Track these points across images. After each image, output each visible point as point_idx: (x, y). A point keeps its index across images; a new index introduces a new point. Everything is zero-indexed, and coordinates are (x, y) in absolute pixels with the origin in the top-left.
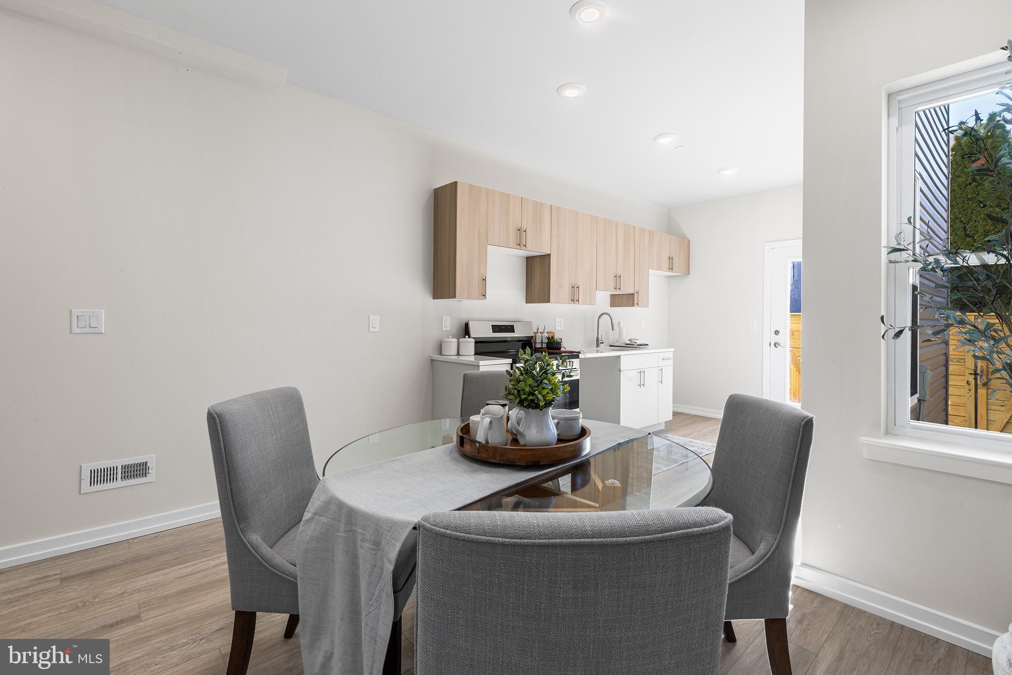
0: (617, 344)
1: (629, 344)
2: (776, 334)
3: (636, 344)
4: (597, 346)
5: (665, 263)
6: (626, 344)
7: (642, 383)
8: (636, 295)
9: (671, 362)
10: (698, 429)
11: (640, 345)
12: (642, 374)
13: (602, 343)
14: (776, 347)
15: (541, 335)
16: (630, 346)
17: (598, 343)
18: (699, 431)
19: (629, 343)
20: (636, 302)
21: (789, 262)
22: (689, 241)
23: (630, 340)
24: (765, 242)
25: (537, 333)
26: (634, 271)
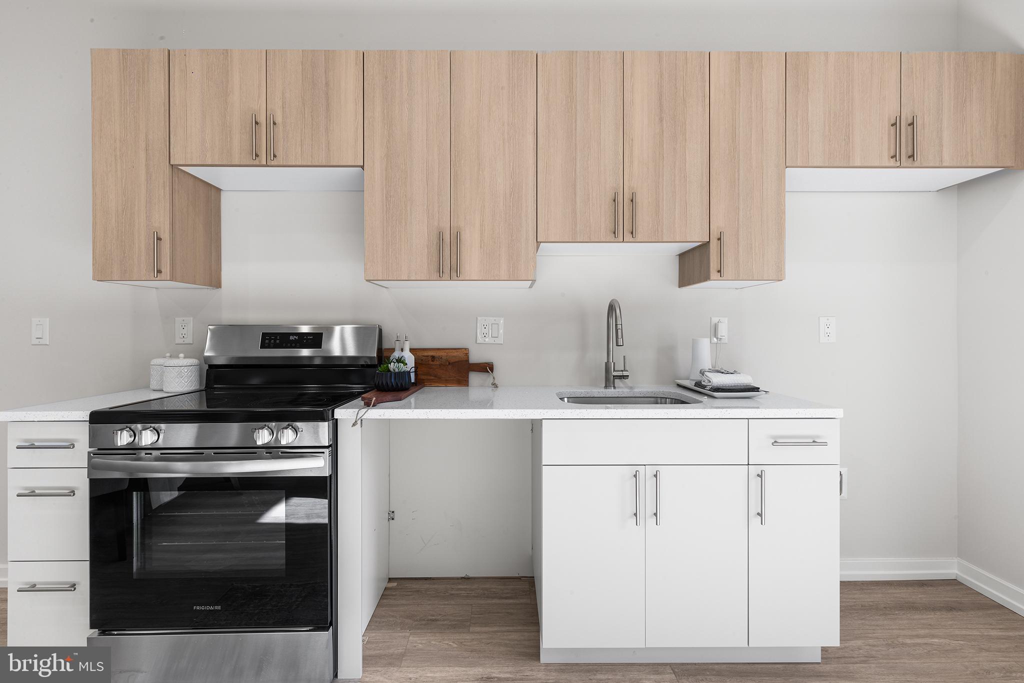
7: (650, 510)
8: (714, 246)
12: (648, 481)
13: (626, 376)
17: (611, 375)
20: (714, 268)
26: (706, 179)
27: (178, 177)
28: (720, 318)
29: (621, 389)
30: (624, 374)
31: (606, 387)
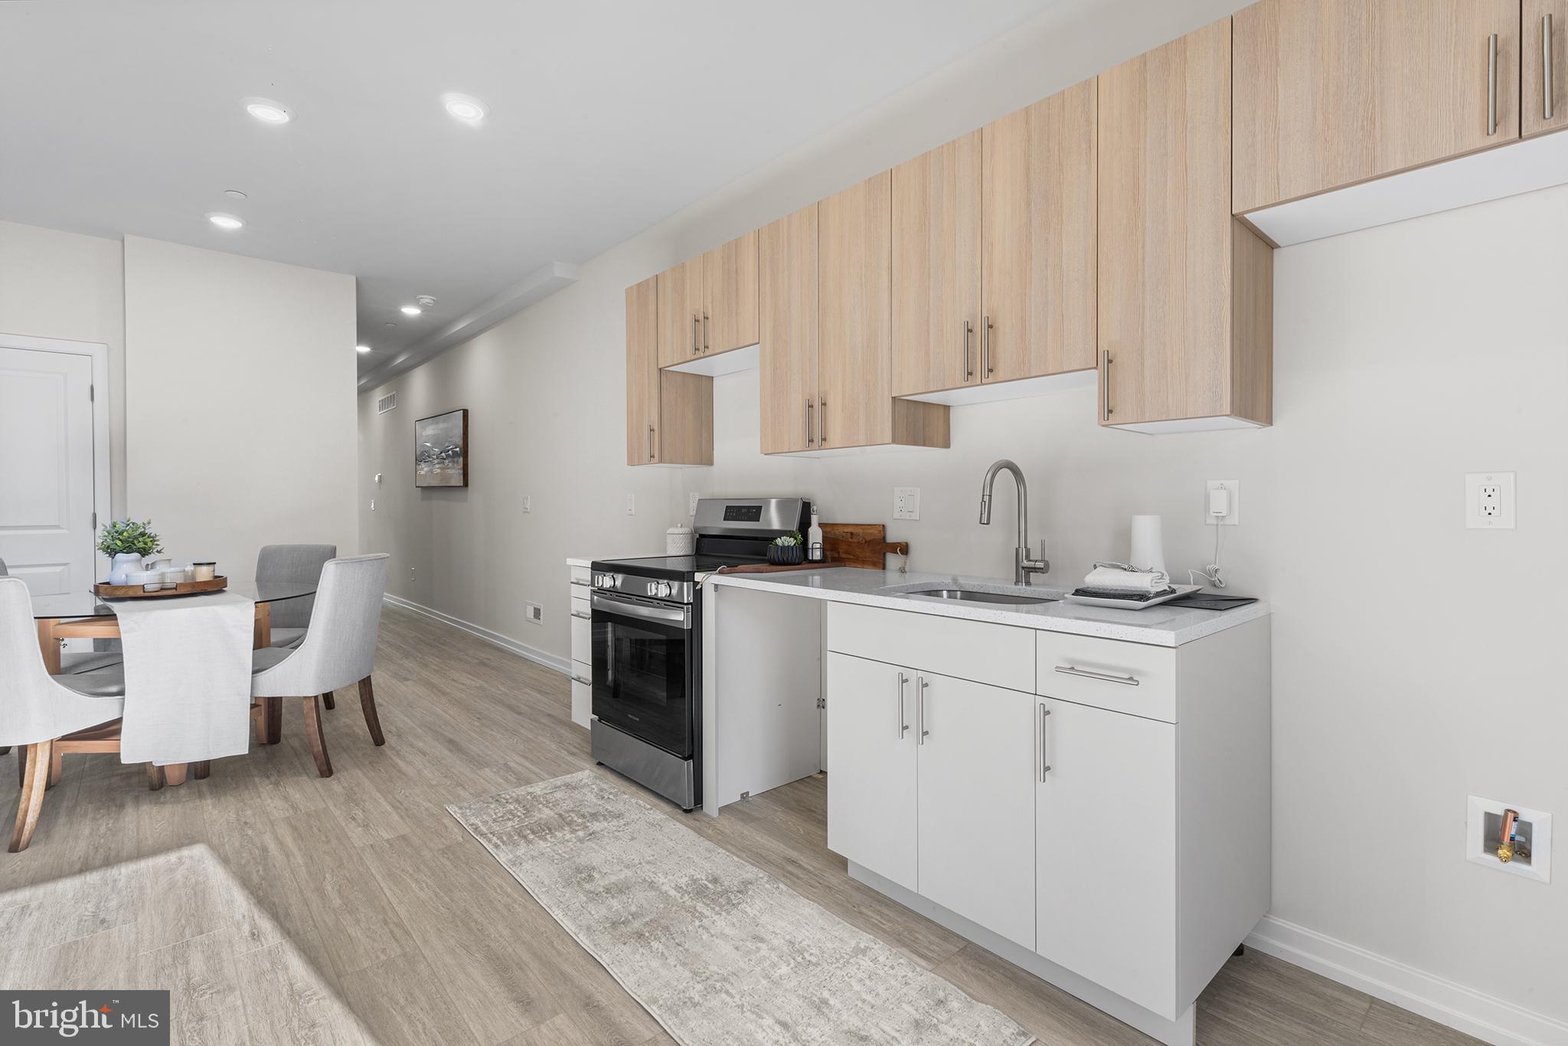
12: (918, 690)
26: (1091, 272)
27: (666, 377)
28: (1222, 482)
29: (1038, 586)
30: (1036, 566)
31: (1015, 584)
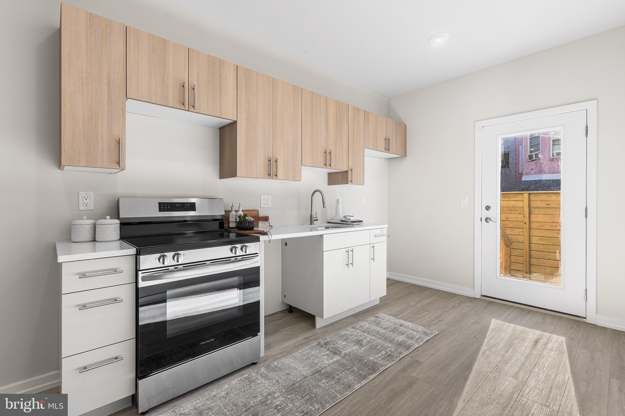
0: (333, 221)
1: (344, 221)
2: (487, 209)
3: (350, 221)
4: (311, 224)
5: (381, 143)
6: (342, 221)
7: (350, 262)
8: (350, 172)
9: (385, 238)
10: (412, 304)
11: (354, 222)
12: (350, 253)
13: (317, 220)
14: (488, 222)
15: (235, 213)
16: (344, 223)
17: (312, 220)
18: (413, 306)
19: (343, 219)
20: (349, 179)
21: (500, 139)
22: (405, 126)
23: (345, 217)
24: (475, 122)
25: (231, 211)
26: (347, 148)
